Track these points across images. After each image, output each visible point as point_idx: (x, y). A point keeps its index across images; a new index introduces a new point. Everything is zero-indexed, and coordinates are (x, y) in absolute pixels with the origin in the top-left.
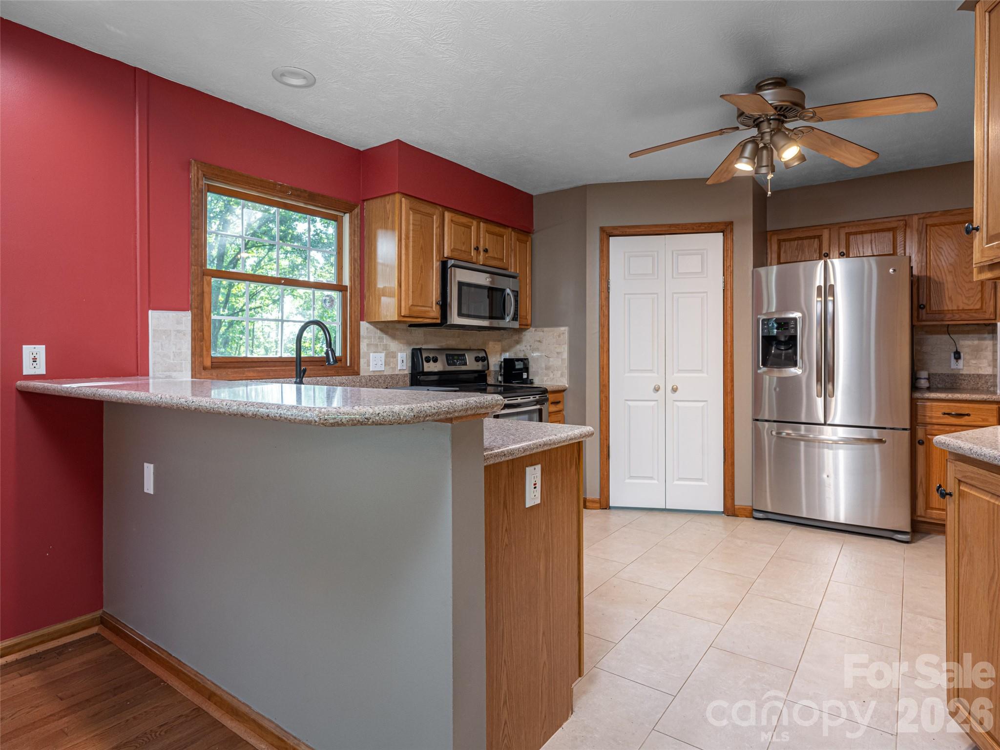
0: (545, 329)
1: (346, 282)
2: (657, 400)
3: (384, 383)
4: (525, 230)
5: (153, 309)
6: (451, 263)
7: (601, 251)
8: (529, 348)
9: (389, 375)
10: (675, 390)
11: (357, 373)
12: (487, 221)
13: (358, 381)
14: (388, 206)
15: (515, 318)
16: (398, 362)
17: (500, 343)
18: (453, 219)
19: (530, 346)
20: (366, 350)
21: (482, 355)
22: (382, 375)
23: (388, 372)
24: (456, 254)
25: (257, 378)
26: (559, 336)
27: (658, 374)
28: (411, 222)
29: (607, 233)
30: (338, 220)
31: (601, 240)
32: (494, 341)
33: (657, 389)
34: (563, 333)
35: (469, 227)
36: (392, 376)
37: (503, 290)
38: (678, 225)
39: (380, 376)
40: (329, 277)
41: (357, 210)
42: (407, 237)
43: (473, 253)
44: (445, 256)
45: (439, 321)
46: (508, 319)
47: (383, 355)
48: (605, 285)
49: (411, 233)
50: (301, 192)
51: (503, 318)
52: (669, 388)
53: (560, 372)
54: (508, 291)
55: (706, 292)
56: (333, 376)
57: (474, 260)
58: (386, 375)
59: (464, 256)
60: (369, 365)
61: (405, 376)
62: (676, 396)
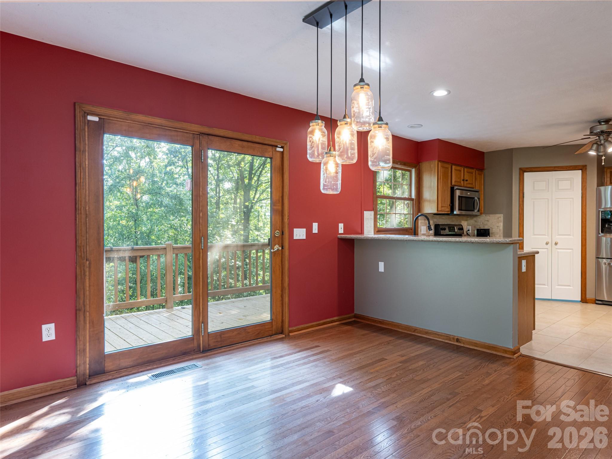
0: (491, 215)
1: (413, 196)
2: (547, 249)
4: (481, 169)
5: (365, 211)
6: (456, 188)
7: (520, 179)
8: (482, 224)
10: (556, 244)
12: (467, 167)
14: (432, 166)
15: (478, 211)
17: (466, 222)
18: (456, 168)
19: (483, 223)
21: (461, 227)
24: (456, 184)
26: (498, 219)
27: (548, 236)
28: (442, 172)
29: (523, 171)
30: (410, 171)
31: (520, 174)
32: (464, 220)
33: (547, 244)
34: (500, 217)
35: (460, 171)
37: (474, 198)
38: (559, 167)
40: (406, 195)
41: (418, 167)
42: (440, 178)
43: (462, 182)
44: (453, 184)
45: (449, 213)
46: (476, 211)
48: (521, 195)
49: (441, 176)
51: (473, 211)
52: (554, 243)
53: (498, 235)
54: (476, 198)
55: (573, 198)
57: (462, 185)
59: (459, 184)
60: (421, 231)
62: (558, 246)
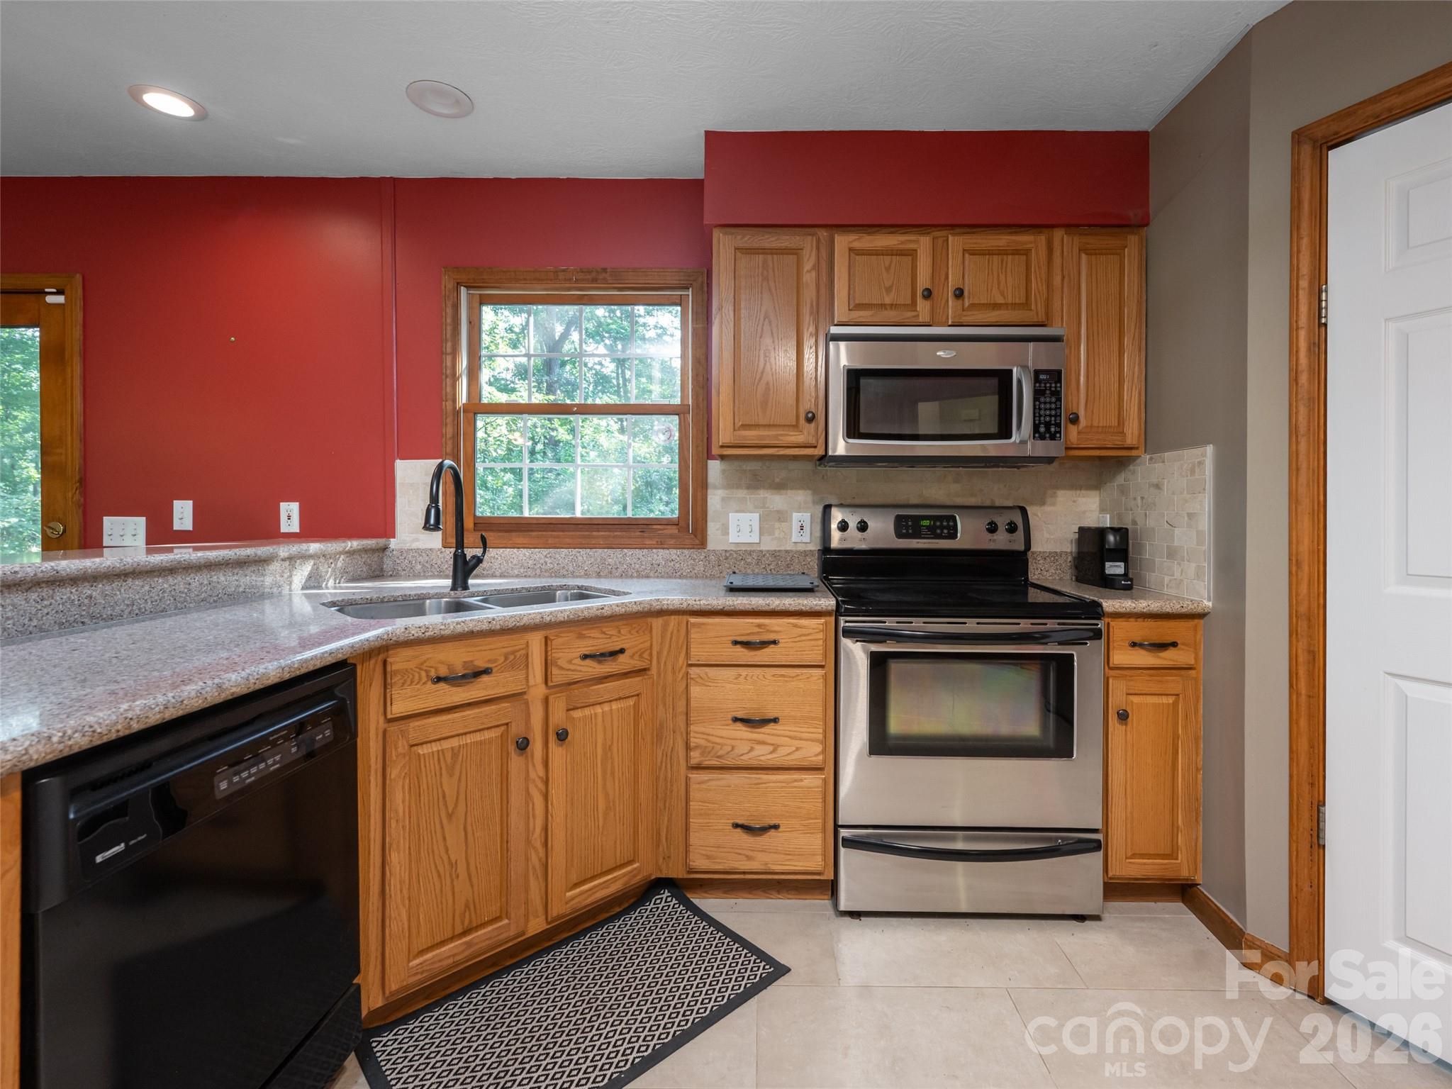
3: (757, 564)
5: (402, 458)
8: (1140, 502)
9: (768, 551)
11: (702, 544)
13: (702, 557)
16: (791, 528)
20: (718, 506)
21: (1008, 518)
22: (754, 551)
23: (769, 545)
25: (527, 546)
35: (911, 253)
36: (775, 554)
37: (1005, 373)
39: (750, 553)
47: (756, 516)
50: (597, 272)
56: (652, 548)
58: (761, 551)
60: (725, 533)
61: (806, 554)
